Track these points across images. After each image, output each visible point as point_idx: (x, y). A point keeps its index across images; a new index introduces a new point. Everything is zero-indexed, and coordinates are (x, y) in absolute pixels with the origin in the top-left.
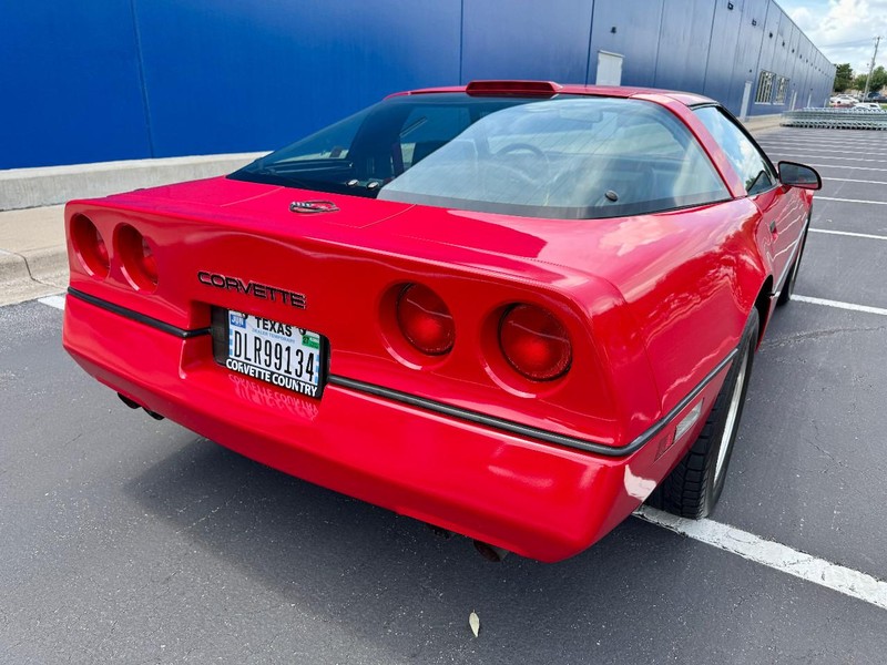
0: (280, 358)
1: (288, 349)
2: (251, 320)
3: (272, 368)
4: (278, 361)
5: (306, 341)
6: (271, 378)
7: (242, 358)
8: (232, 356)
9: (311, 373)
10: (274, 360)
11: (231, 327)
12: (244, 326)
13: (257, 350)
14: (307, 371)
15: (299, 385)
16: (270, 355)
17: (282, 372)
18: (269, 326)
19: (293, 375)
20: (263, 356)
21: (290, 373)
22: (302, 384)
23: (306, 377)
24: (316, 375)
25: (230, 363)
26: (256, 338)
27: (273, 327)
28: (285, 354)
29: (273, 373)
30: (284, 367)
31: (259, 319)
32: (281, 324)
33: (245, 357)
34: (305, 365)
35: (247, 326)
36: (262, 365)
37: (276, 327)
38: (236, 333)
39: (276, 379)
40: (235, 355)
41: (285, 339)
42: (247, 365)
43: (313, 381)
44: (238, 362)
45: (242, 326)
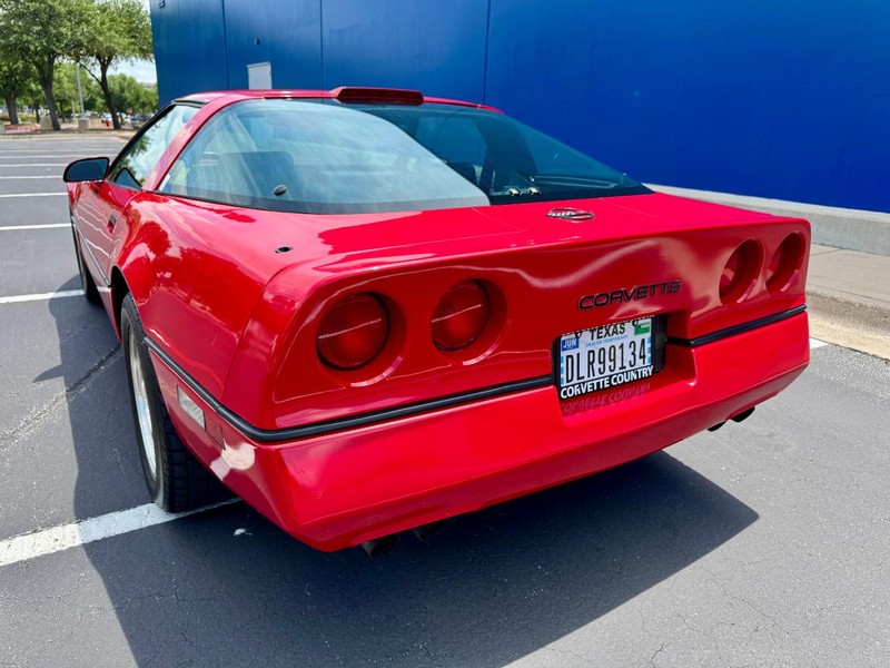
0: (614, 360)
1: (622, 346)
2: (586, 337)
3: (608, 373)
4: (612, 363)
5: (638, 330)
6: (610, 383)
8: (565, 383)
9: (643, 357)
10: (608, 363)
11: (562, 354)
12: (577, 346)
13: (591, 363)
14: (641, 357)
15: (637, 373)
16: (604, 362)
17: (617, 371)
18: (604, 331)
19: (628, 368)
20: (597, 366)
21: (626, 367)
22: (639, 371)
23: (639, 362)
24: (648, 356)
25: (565, 393)
26: (589, 352)
27: (607, 332)
28: (618, 352)
29: (610, 377)
30: (619, 365)
31: (592, 331)
32: (615, 327)
33: (579, 378)
34: (637, 353)
35: (580, 344)
36: (597, 375)
37: (611, 332)
38: (568, 357)
39: (615, 380)
40: (568, 381)
41: (619, 338)
42: (584, 383)
43: (647, 364)
44: (573, 386)
45: (575, 347)
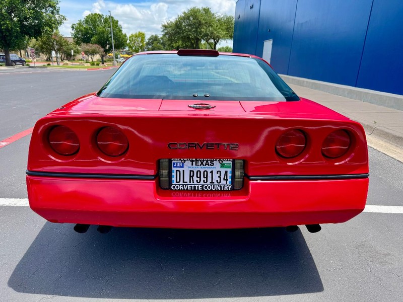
0: (207, 178)
1: (212, 172)
2: (188, 163)
3: (202, 183)
4: (205, 179)
5: (223, 166)
6: (202, 188)
7: (181, 182)
8: (175, 183)
9: (227, 180)
10: (202, 179)
11: (173, 169)
12: (183, 167)
13: (191, 177)
14: (224, 179)
15: (221, 187)
16: (200, 177)
17: (208, 183)
18: (200, 163)
19: (216, 183)
20: (195, 178)
21: (214, 183)
22: (222, 186)
23: (223, 182)
24: (230, 180)
25: (174, 187)
26: (191, 171)
27: (202, 163)
28: (210, 175)
29: (203, 186)
30: (209, 180)
31: (192, 161)
32: (207, 161)
33: (184, 182)
34: (222, 177)
35: (185, 166)
36: (195, 183)
37: (204, 163)
38: (177, 171)
39: (206, 187)
40: (177, 182)
41: (209, 168)
42: (186, 185)
43: (228, 183)
44: (179, 185)
45: (181, 167)
